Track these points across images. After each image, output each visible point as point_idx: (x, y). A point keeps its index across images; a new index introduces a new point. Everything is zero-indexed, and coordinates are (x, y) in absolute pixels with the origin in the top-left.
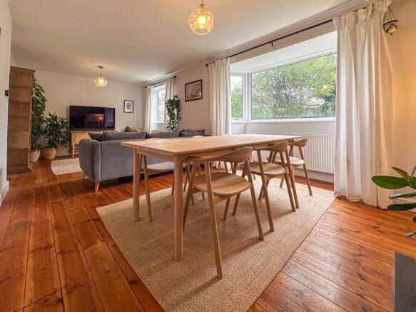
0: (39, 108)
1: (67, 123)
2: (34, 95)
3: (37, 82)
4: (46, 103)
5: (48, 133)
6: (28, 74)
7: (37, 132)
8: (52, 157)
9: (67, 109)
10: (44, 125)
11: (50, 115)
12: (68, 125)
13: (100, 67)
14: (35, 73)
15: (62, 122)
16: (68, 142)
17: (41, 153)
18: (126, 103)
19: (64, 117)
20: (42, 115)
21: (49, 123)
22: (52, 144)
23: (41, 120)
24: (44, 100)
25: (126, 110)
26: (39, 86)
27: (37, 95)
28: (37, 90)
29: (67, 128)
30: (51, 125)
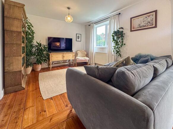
0: (30, 38)
1: (47, 48)
2: (27, 29)
3: (29, 20)
4: (35, 35)
5: (37, 54)
6: (19, 7)
7: (29, 54)
8: (39, 69)
9: (46, 39)
10: (34, 49)
11: (37, 43)
12: (47, 49)
13: (69, 8)
14: (25, 7)
15: (44, 47)
16: (47, 60)
17: (33, 68)
18: (77, 35)
19: (45, 44)
20: (32, 43)
21: (37, 48)
22: (39, 62)
23: (32, 46)
24: (33, 33)
25: (77, 40)
26: (30, 23)
27: (29, 29)
28: (29, 26)
29: (47, 51)
30: (38, 49)
